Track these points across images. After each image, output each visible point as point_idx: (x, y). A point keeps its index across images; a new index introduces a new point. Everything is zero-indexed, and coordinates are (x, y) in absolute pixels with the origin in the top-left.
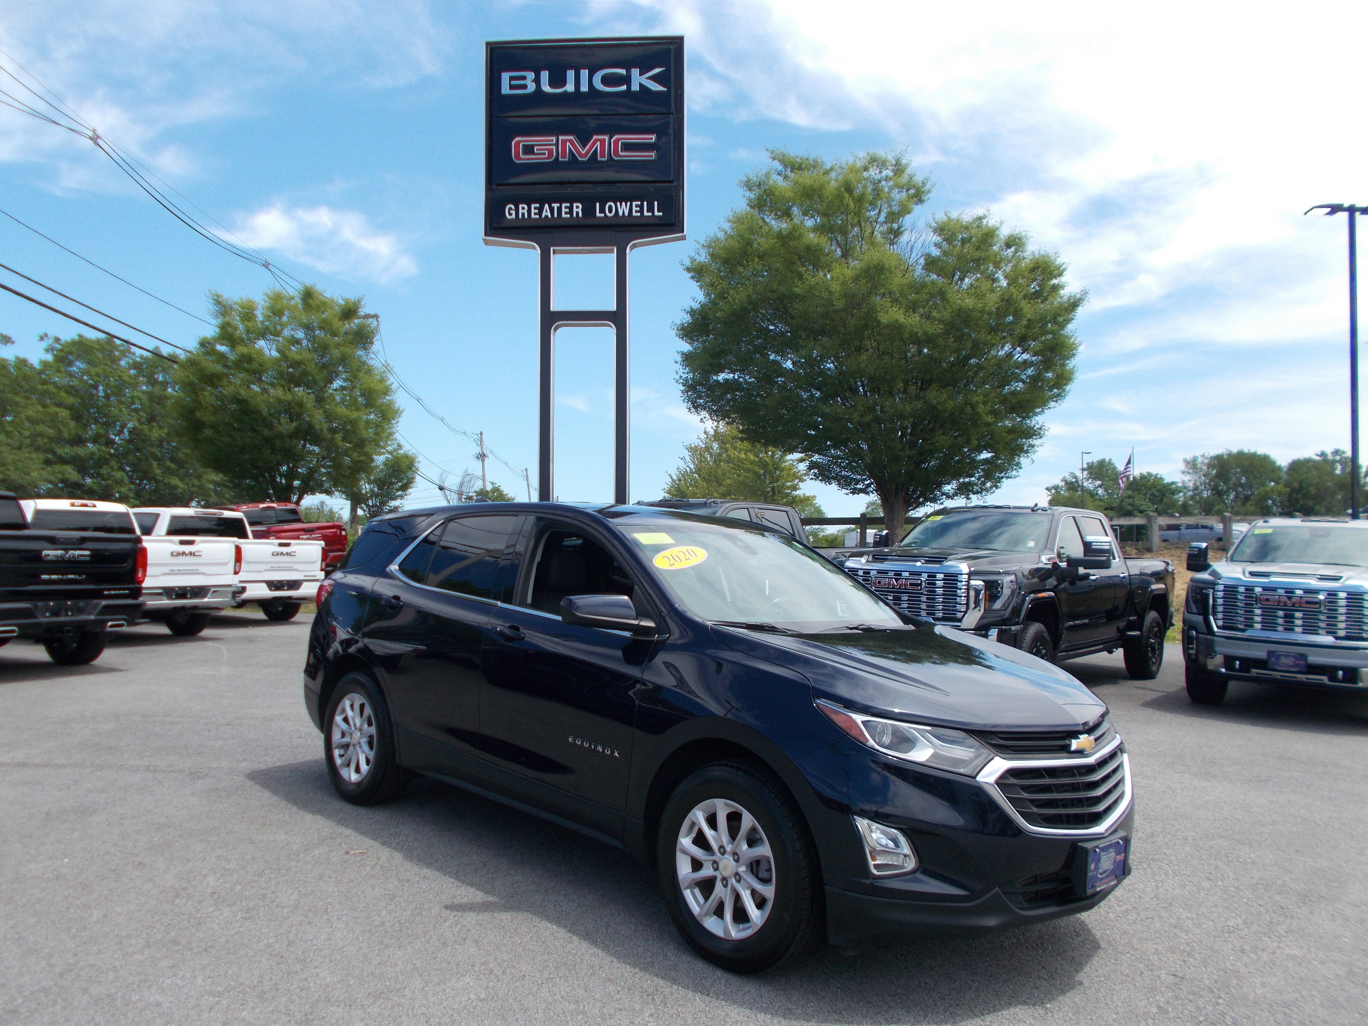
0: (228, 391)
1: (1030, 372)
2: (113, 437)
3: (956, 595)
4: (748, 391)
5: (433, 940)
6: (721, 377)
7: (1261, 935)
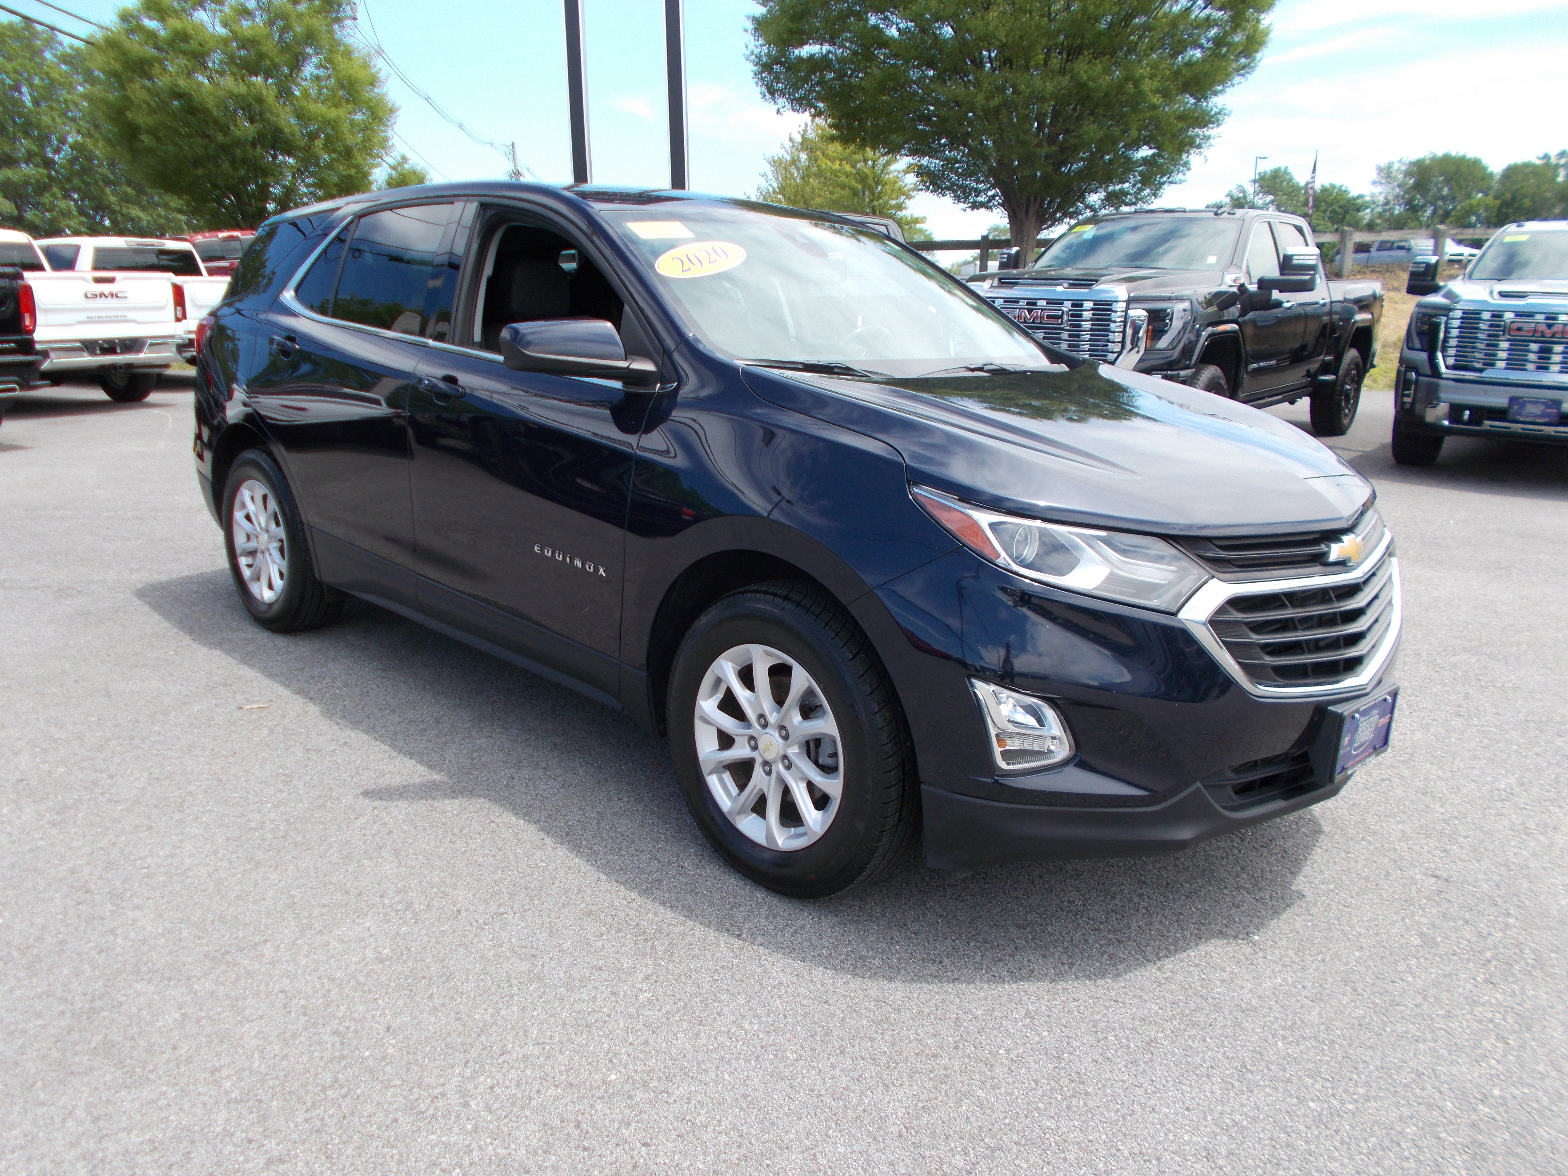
0: (162, 82)
1: (1213, 32)
2: (50, 155)
3: (1108, 331)
4: (840, 67)
5: (331, 851)
6: (807, 50)
7: (1547, 803)
